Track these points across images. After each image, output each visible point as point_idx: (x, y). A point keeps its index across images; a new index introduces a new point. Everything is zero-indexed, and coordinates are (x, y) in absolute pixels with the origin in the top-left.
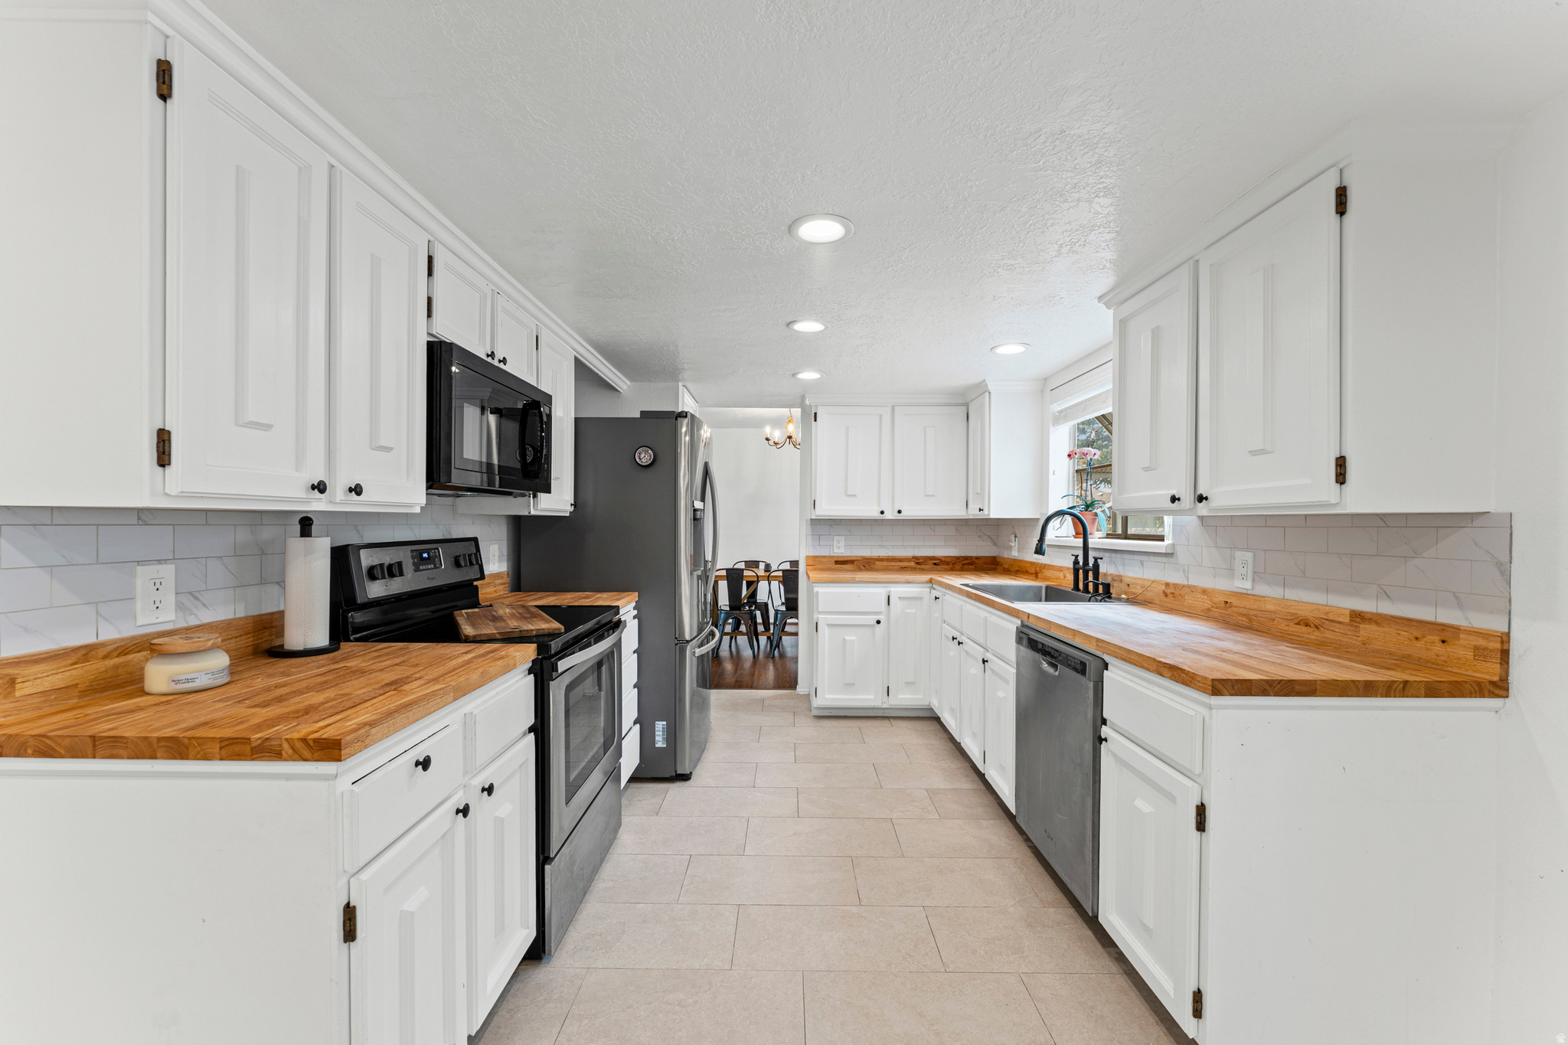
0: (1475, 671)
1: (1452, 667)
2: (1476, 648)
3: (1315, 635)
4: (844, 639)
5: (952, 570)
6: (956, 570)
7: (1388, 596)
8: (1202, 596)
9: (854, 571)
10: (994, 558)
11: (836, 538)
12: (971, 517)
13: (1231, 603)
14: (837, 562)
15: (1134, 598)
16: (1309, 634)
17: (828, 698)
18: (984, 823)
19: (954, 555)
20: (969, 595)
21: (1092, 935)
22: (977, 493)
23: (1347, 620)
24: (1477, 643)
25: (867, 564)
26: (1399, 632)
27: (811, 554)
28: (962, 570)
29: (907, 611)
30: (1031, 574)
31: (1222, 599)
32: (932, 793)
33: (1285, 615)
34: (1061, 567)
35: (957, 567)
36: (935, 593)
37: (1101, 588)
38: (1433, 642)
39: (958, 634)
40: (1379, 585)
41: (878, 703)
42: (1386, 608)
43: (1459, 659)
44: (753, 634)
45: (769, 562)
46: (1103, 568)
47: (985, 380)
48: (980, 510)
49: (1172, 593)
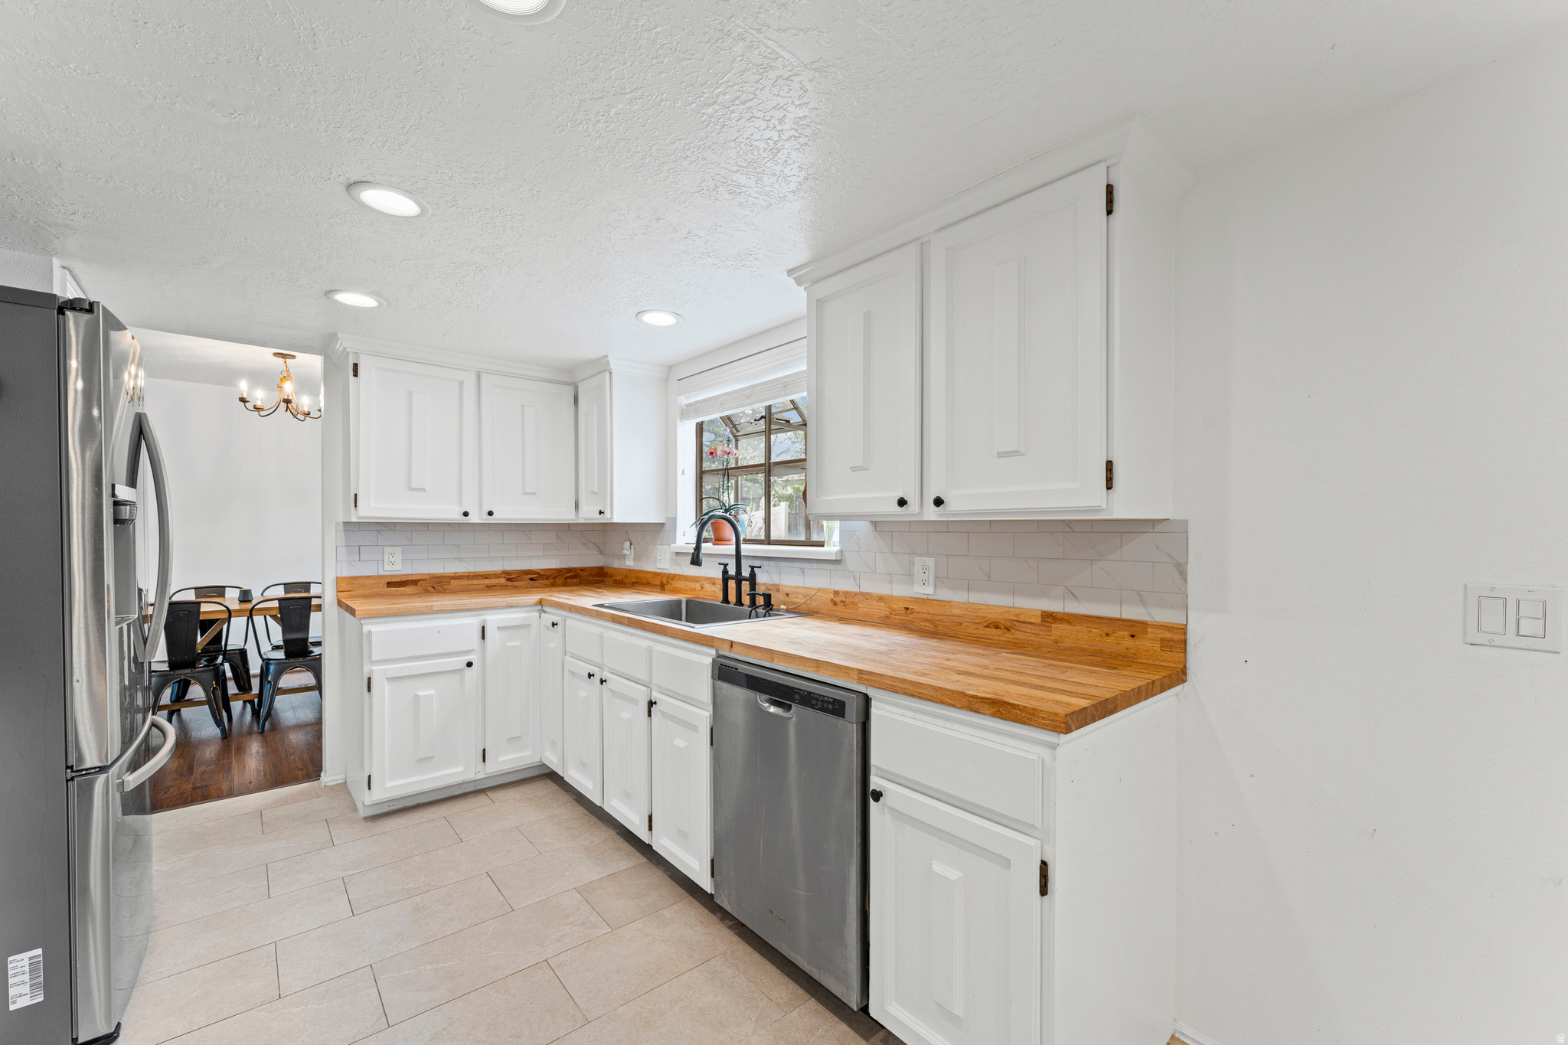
0: (1162, 661)
1: (1140, 659)
2: (1162, 640)
3: (1007, 636)
4: (416, 695)
5: (553, 585)
6: (559, 586)
7: (1075, 597)
8: (880, 604)
9: (418, 595)
10: (601, 569)
11: (387, 549)
12: (582, 521)
13: (912, 609)
14: (390, 584)
15: (795, 608)
16: (1000, 636)
17: (391, 786)
18: (667, 913)
19: (555, 567)
20: (615, 620)
21: (849, 1029)
22: (594, 493)
23: (1039, 621)
24: (1163, 636)
25: (438, 585)
26: (1090, 629)
27: (345, 574)
28: (565, 585)
29: (509, 644)
30: (655, 585)
31: (902, 606)
32: (585, 891)
33: (974, 619)
34: (697, 577)
35: (559, 581)
36: (548, 618)
37: (760, 600)
38: (1123, 637)
39: (596, 669)
40: (1066, 587)
41: (470, 776)
42: (1073, 608)
43: (1147, 651)
44: (219, 704)
45: (245, 588)
46: (761, 578)
47: (606, 356)
48: (601, 513)
49: (842, 601)
